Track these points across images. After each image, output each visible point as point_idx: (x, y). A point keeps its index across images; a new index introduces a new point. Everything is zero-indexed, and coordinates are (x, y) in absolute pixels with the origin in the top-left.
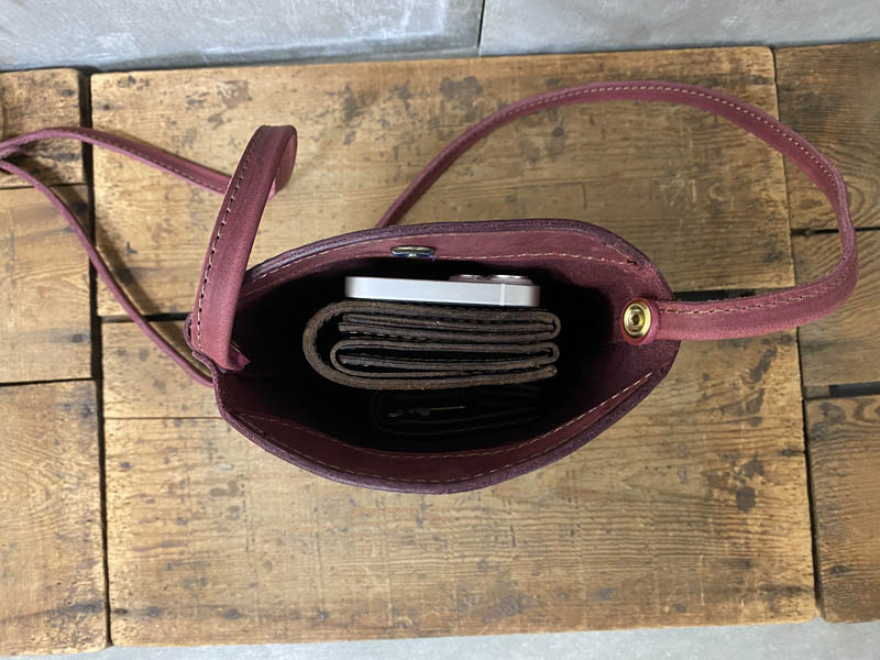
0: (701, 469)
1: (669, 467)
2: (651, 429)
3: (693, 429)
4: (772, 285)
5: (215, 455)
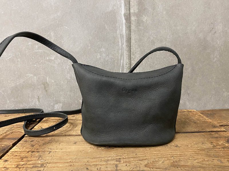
0: (226, 160)
1: (213, 160)
2: (200, 152)
3: (215, 152)
4: (219, 130)
5: (40, 158)
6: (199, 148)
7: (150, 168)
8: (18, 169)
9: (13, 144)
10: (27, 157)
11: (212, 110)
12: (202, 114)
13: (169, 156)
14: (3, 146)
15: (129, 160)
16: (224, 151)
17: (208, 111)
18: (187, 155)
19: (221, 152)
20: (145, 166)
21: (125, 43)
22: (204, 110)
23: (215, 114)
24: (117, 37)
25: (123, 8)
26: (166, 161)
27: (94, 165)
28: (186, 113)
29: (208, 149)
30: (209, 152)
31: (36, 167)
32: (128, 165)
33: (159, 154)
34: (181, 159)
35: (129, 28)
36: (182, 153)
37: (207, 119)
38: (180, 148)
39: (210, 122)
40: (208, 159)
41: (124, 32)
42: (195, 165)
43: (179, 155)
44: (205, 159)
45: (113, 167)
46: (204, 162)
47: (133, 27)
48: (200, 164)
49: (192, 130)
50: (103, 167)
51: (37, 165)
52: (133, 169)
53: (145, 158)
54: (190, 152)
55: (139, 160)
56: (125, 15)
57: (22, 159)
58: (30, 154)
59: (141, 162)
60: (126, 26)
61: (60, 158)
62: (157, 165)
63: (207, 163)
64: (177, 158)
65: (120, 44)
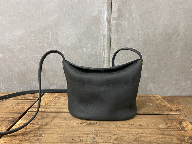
0: (176, 138)
1: (166, 137)
2: (157, 131)
3: (169, 131)
4: (175, 113)
5: (39, 130)
6: (156, 128)
7: (118, 141)
8: (24, 137)
9: (19, 117)
10: (30, 128)
11: (172, 97)
12: (164, 99)
13: (134, 133)
14: (12, 118)
15: (104, 134)
16: (175, 131)
17: (169, 97)
18: (147, 133)
19: (173, 131)
20: (115, 140)
21: (106, 41)
22: (166, 96)
23: (174, 100)
24: (100, 36)
25: (106, 14)
26: (131, 136)
27: (78, 137)
28: (151, 97)
29: (163, 129)
30: (164, 131)
31: (36, 136)
32: (102, 138)
33: (126, 131)
34: (142, 136)
35: (110, 29)
36: (144, 131)
37: (167, 103)
38: (143, 127)
39: (169, 107)
40: (162, 137)
41: (106, 32)
42: (152, 141)
43: (141, 133)
44: (160, 137)
45: (92, 139)
46: (159, 139)
47: (113, 29)
48: (155, 141)
49: (154, 113)
50: (84, 139)
51: (37, 135)
52: (106, 141)
53: (116, 133)
54: (149, 131)
55: (111, 135)
56: (107, 19)
57: (26, 130)
58: (32, 126)
59: (112, 136)
60: (108, 28)
61: (54, 130)
62: (124, 139)
63: (161, 140)
64: (139, 135)
65: (103, 42)
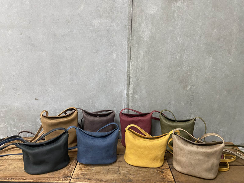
24: (122, 103)
25: (126, 91)
41: (126, 101)
56: (126, 94)
60: (127, 99)
